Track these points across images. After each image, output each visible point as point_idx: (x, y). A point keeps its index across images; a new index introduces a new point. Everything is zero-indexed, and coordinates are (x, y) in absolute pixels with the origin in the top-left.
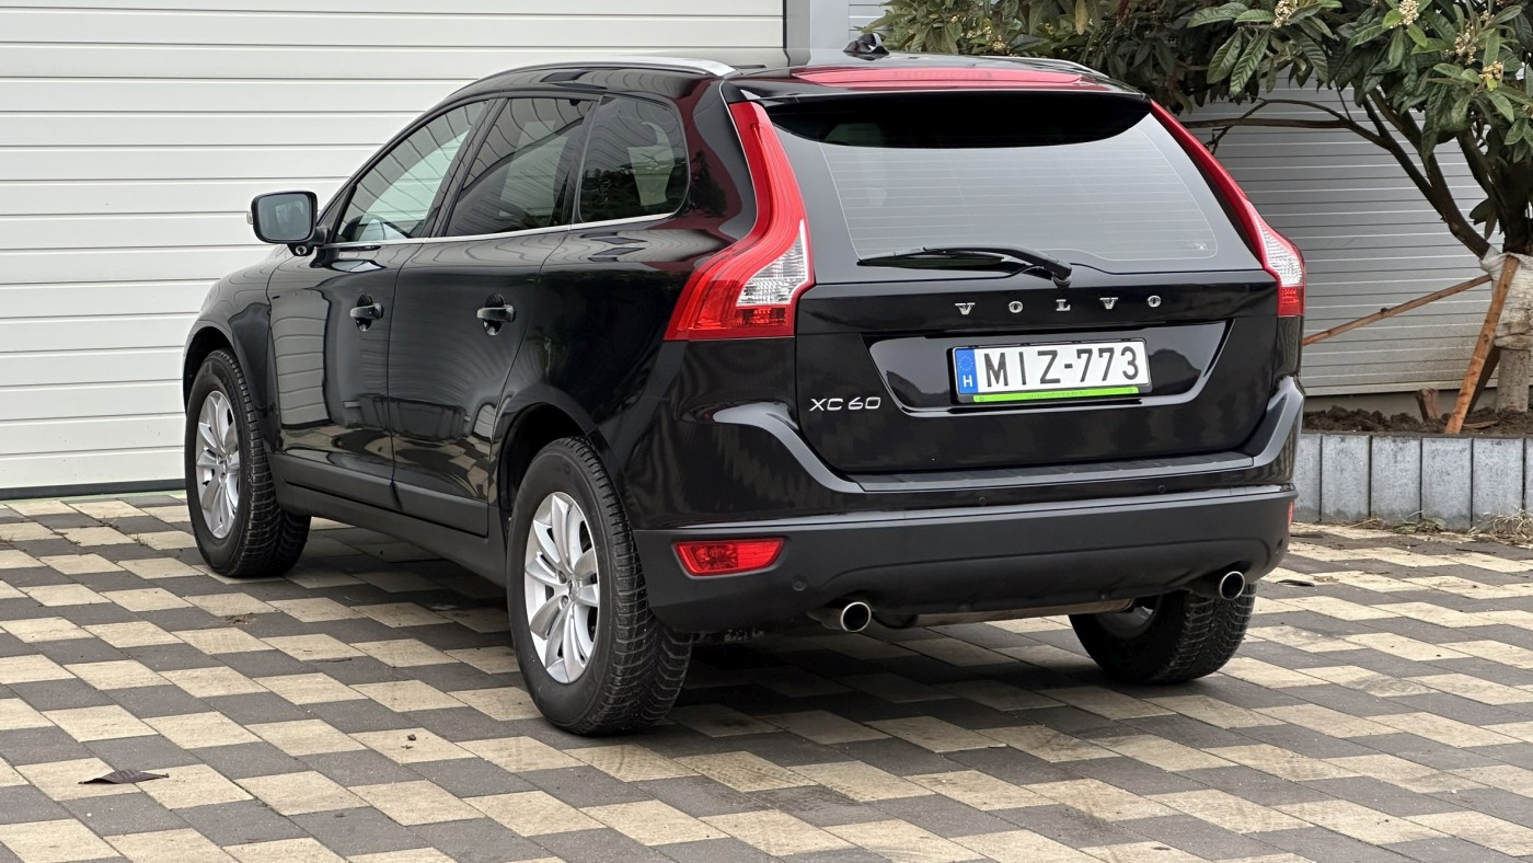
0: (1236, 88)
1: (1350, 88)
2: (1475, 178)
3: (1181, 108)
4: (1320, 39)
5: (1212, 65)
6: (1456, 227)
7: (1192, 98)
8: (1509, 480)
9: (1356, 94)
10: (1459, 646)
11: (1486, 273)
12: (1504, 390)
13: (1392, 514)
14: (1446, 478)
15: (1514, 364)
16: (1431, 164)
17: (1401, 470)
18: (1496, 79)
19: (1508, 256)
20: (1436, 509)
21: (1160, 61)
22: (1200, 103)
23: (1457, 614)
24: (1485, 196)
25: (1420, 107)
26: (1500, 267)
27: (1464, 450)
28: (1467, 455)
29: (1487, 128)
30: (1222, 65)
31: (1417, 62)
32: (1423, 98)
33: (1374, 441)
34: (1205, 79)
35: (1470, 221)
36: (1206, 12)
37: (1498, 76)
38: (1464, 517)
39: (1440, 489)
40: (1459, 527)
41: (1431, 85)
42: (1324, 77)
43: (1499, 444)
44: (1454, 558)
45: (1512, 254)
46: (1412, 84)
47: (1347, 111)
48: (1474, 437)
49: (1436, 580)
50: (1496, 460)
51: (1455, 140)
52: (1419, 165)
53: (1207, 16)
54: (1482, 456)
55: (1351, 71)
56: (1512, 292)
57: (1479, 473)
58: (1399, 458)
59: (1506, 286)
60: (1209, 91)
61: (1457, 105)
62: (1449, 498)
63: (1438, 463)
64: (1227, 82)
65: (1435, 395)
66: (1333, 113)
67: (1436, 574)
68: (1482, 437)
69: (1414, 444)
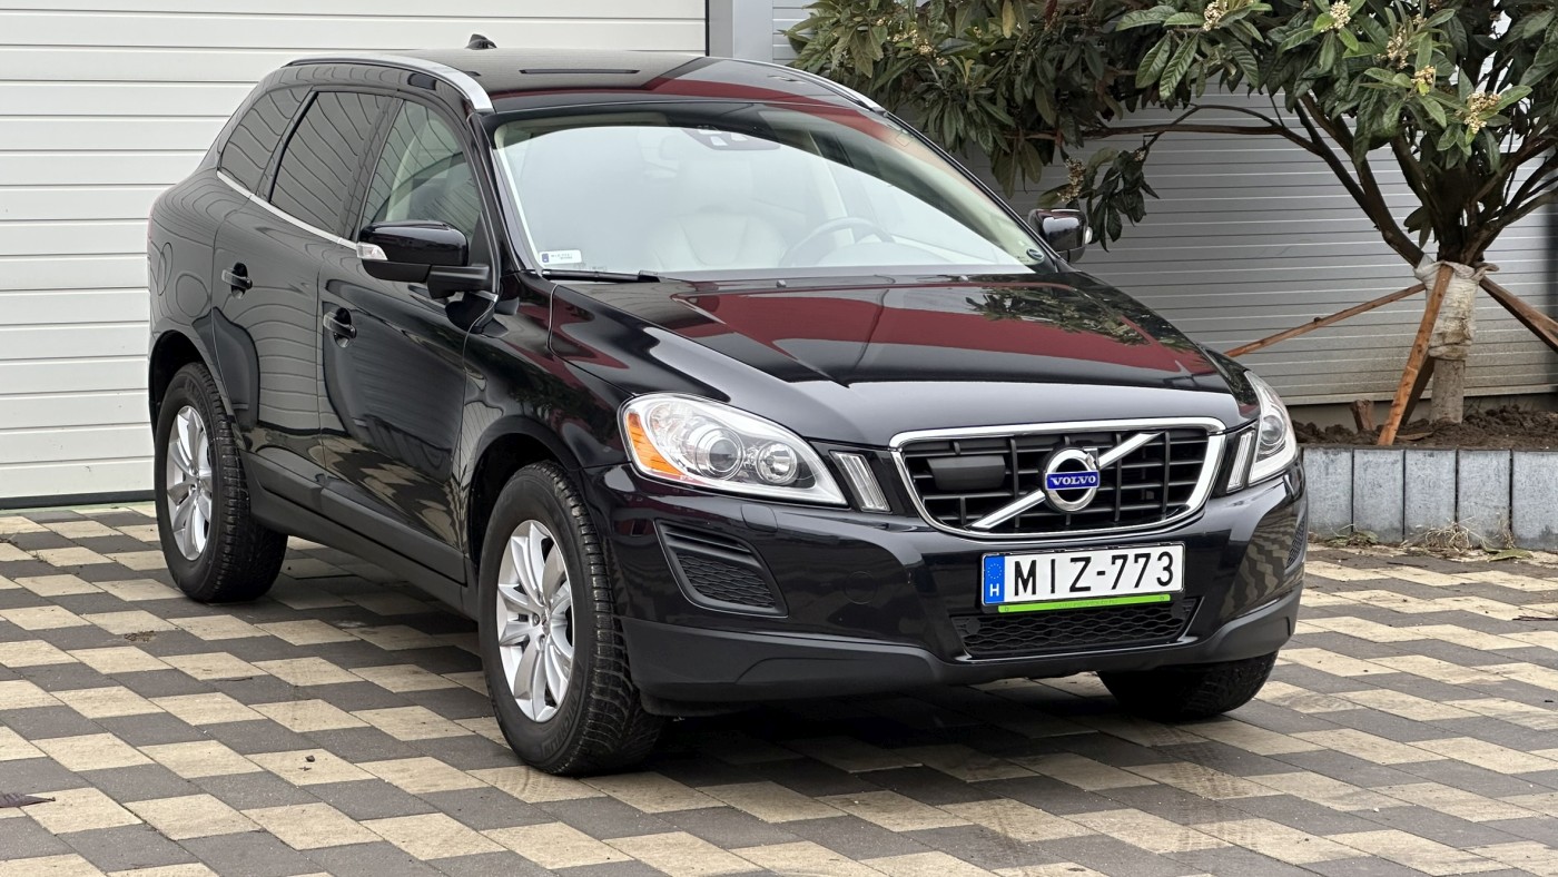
0: (1165, 93)
1: (1281, 93)
2: (1410, 185)
3: (1112, 114)
4: (1250, 43)
5: (1141, 69)
6: (1390, 235)
7: (1123, 104)
8: (1441, 492)
9: (1287, 99)
10: (1387, 661)
11: (1420, 282)
12: (1438, 401)
13: (1323, 527)
14: (1379, 491)
15: (1449, 374)
16: (1364, 170)
17: (1333, 483)
18: (1429, 84)
19: (1442, 265)
20: (1368, 522)
21: (1089, 65)
22: (1132, 109)
23: (1386, 629)
24: (1419, 204)
25: (1352, 112)
26: (1434, 275)
27: (1396, 462)
28: (1399, 466)
29: (1420, 135)
30: (1151, 69)
31: (1348, 67)
32: (1354, 104)
33: (1305, 453)
34: (1134, 84)
35: (1404, 229)
36: (1135, 15)
37: (1430, 81)
38: (1397, 530)
39: (1372, 501)
40: (1391, 541)
41: (1362, 90)
42: (1255, 83)
43: (1431, 455)
44: (1385, 572)
45: (1447, 263)
46: (1343, 89)
47: (1279, 116)
48: (1406, 448)
49: (1366, 594)
50: (1429, 472)
51: (1388, 147)
52: (1352, 172)
53: (1136, 19)
54: (1414, 468)
55: (1283, 75)
56: (1446, 301)
57: (1412, 485)
58: (1331, 470)
59: (1440, 295)
60: (1140, 97)
61: (1388, 110)
62: (1381, 511)
63: (1370, 475)
64: (1156, 86)
65: (1371, 406)
66: (1265, 119)
67: (1366, 588)
68: (1415, 449)
69: (1346, 456)
